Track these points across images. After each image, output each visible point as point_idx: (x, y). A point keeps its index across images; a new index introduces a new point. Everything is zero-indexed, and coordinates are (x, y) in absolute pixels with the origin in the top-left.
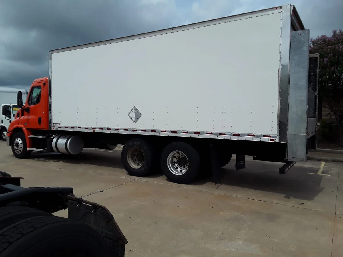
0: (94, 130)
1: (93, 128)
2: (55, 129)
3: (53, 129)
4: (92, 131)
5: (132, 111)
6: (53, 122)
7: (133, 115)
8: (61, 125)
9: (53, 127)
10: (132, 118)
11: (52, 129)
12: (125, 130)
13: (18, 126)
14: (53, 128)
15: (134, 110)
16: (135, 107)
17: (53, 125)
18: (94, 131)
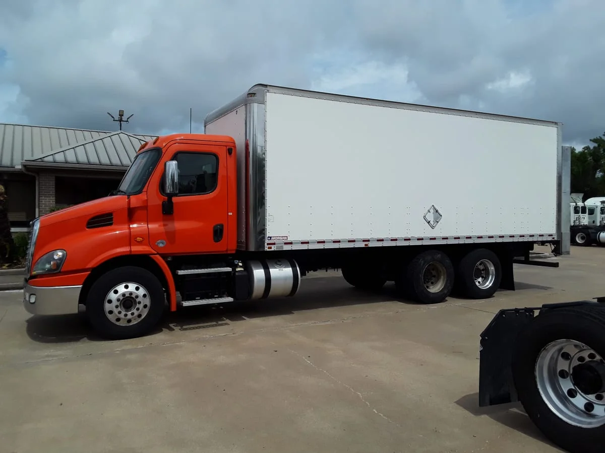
0: (366, 243)
1: (364, 241)
2: (274, 248)
3: (271, 248)
4: (362, 245)
5: (429, 211)
6: (268, 235)
7: (431, 217)
8: (290, 239)
9: (268, 244)
10: (429, 222)
11: (266, 249)
12: (418, 239)
13: (131, 251)
14: (270, 246)
15: (432, 211)
16: (433, 206)
17: (267, 241)
18: (366, 245)
